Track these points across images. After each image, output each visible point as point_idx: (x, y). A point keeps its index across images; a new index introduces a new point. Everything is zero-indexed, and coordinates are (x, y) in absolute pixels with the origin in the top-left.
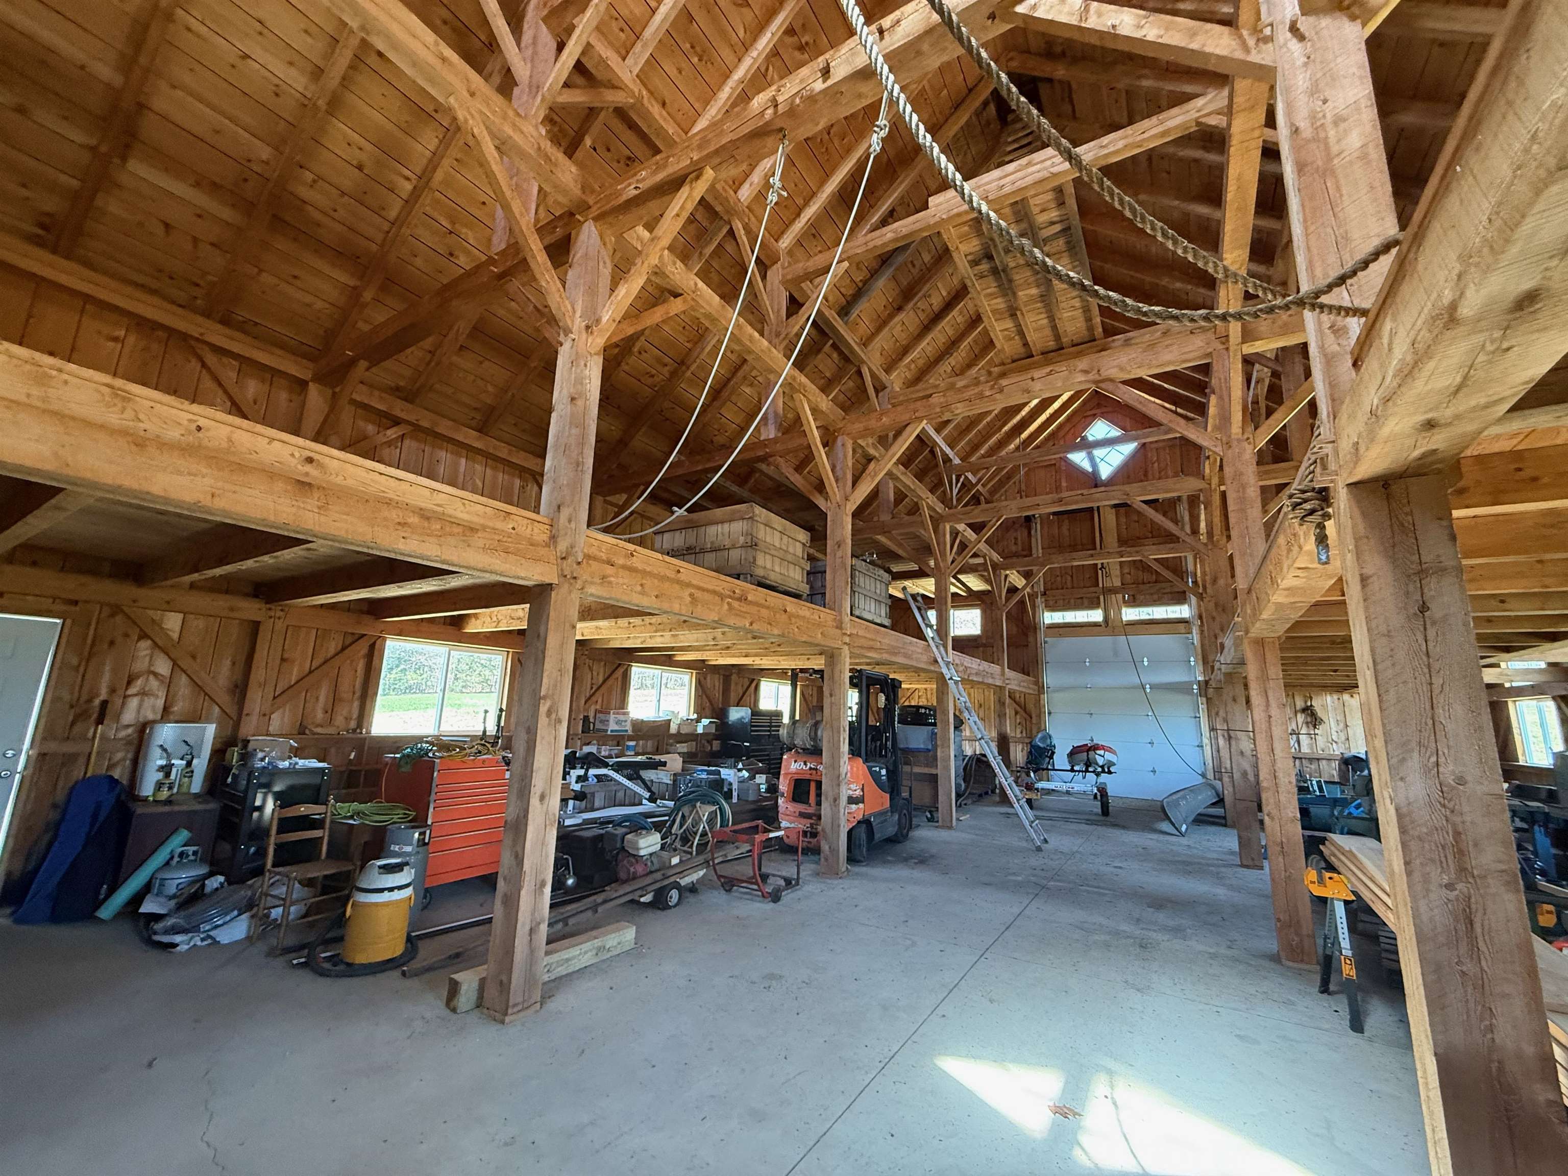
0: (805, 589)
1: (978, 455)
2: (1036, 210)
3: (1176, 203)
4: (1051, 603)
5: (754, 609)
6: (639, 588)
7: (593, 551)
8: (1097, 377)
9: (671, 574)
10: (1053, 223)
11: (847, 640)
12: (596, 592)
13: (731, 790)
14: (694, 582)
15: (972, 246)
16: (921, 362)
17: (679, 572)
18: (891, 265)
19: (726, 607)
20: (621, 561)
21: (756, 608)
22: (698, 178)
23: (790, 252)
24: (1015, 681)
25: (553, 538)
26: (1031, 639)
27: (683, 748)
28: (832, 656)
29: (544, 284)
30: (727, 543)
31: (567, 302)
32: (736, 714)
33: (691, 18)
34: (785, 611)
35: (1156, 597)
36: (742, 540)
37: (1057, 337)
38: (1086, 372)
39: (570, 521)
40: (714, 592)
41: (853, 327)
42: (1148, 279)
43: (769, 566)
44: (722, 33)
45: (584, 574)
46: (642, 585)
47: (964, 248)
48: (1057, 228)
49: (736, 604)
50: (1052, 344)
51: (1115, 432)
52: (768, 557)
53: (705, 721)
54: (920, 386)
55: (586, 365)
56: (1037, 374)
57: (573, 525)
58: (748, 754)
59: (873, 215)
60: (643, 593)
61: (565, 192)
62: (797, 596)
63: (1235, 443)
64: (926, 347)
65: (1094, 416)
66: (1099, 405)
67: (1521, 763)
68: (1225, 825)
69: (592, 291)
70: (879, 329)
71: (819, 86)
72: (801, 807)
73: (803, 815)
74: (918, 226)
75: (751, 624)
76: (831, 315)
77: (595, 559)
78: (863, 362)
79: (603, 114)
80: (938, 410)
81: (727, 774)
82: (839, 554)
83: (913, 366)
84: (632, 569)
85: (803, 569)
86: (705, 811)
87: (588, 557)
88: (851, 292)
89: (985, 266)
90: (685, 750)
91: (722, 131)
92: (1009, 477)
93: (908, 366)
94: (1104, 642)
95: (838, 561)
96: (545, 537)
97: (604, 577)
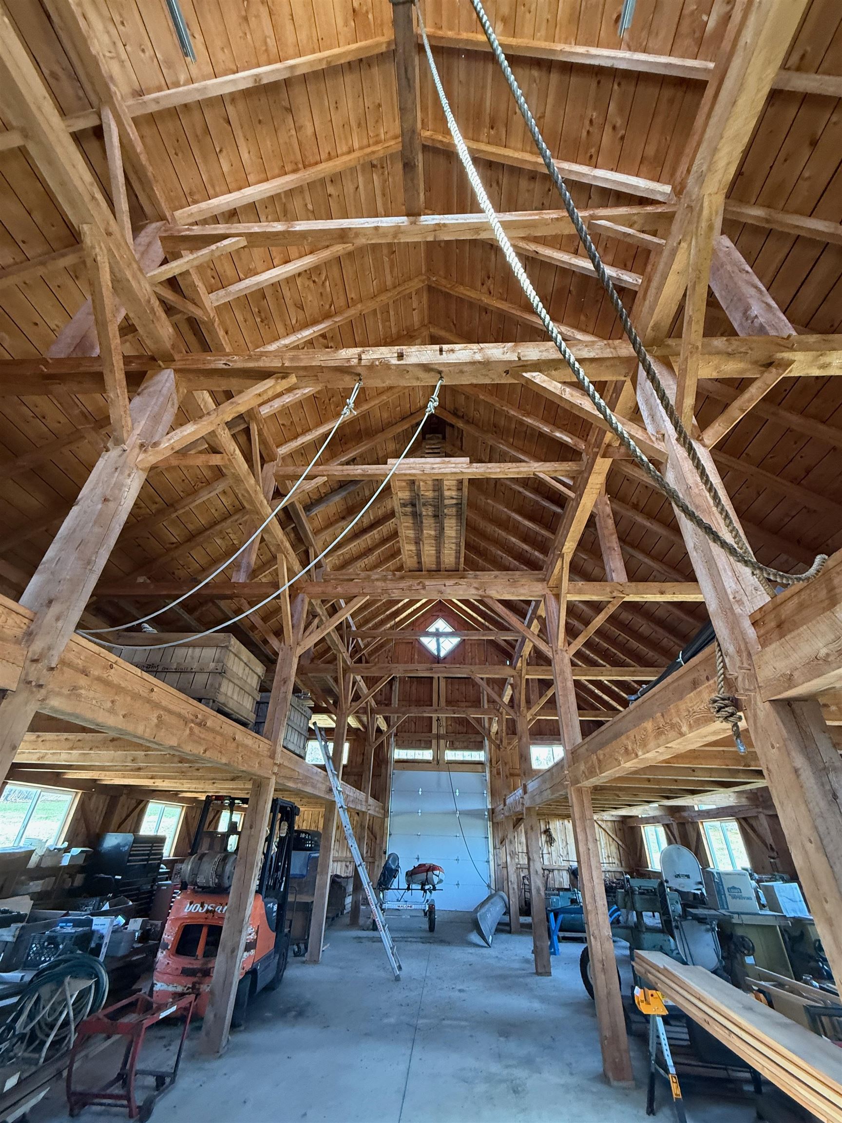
0: (252, 718)
1: (367, 627)
2: (445, 488)
3: (505, 510)
4: (400, 742)
5: (209, 736)
6: (109, 704)
7: (71, 656)
8: (483, 593)
9: (144, 692)
10: (452, 498)
11: (276, 770)
12: (58, 705)
13: (99, 946)
14: (164, 703)
15: (404, 495)
16: (347, 556)
17: (152, 690)
18: (345, 490)
19: (188, 731)
20: (96, 672)
21: (213, 735)
22: (283, 378)
23: (283, 459)
24: (371, 807)
25: (29, 636)
26: (383, 771)
27: (36, 886)
28: (259, 785)
29: (112, 395)
30: (195, 666)
31: (129, 419)
32: (112, 840)
33: (264, 297)
34: (234, 739)
35: (465, 744)
36: (212, 665)
37: (438, 563)
38: (477, 589)
39: (58, 619)
40: (179, 715)
41: (311, 520)
42: (483, 544)
43: (229, 694)
44: (281, 315)
45: (52, 682)
46: (113, 702)
47: (400, 495)
48: (454, 501)
49: (196, 729)
50: (434, 567)
51: (449, 629)
52: (231, 685)
53: (76, 851)
54: (344, 571)
55: (129, 475)
56: (448, 583)
57: (60, 624)
58: (118, 890)
59: (343, 457)
60: (112, 711)
61: (157, 340)
62: (244, 724)
63: (559, 652)
64: (353, 547)
65: (438, 617)
66: (441, 610)
67: (650, 869)
68: (510, 932)
69: (156, 419)
70: (326, 527)
71: (394, 361)
72: (186, 962)
73: (186, 972)
74: (378, 472)
75: (205, 751)
76: (299, 507)
77: (69, 665)
78: (312, 545)
79: (179, 316)
80: (380, 591)
81: (102, 925)
82: (283, 689)
83: (341, 558)
84: (107, 683)
85: (254, 699)
86: (74, 987)
87: (63, 662)
88: (315, 497)
89: (409, 509)
90: (38, 889)
91: (314, 357)
92: (382, 646)
93: (338, 556)
94: (431, 776)
95: (282, 695)
96: (19, 632)
97: (75, 688)
